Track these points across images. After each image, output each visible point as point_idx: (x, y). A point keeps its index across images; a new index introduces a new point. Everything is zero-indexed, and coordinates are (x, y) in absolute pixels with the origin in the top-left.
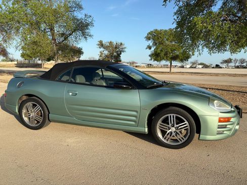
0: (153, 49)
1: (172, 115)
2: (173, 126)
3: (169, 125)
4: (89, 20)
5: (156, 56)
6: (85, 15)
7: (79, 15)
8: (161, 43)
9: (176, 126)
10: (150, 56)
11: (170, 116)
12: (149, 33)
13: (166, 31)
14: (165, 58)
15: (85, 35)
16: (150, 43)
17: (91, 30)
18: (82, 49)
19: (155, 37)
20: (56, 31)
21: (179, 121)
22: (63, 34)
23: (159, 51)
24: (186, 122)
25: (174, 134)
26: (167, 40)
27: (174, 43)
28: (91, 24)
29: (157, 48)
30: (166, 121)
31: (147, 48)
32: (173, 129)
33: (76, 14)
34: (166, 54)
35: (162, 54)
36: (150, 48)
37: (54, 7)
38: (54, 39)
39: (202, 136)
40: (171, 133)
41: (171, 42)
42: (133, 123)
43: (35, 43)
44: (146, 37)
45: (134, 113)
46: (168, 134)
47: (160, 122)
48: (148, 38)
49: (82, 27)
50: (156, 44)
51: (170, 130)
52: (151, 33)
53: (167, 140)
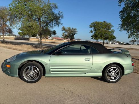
0: (93, 33)
4: (61, 14)
5: (95, 37)
6: (59, 12)
7: (55, 12)
8: (99, 30)
10: (92, 36)
12: (92, 23)
13: (102, 23)
14: (101, 38)
15: (58, 23)
16: (92, 29)
18: (55, 31)
19: (96, 26)
20: (41, 20)
22: (45, 22)
23: (97, 34)
26: (102, 28)
27: (106, 30)
28: (62, 17)
29: (96, 32)
31: (90, 32)
33: (53, 10)
34: (101, 36)
35: (99, 36)
37: (42, 7)
38: (40, 25)
41: (104, 29)
43: (30, 27)
44: (90, 26)
48: (91, 27)
49: (56, 19)
50: (95, 30)
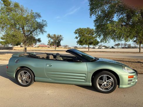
0: (78, 39)
1: (104, 75)
2: (105, 81)
3: (103, 80)
4: (45, 23)
5: (81, 42)
6: (43, 20)
7: (39, 20)
8: (83, 36)
9: (107, 81)
10: (77, 42)
11: (104, 76)
13: (85, 29)
14: (85, 43)
15: (42, 31)
16: (77, 35)
17: (45, 29)
18: (40, 39)
19: (80, 32)
20: (25, 29)
21: (108, 78)
22: (29, 31)
23: (82, 40)
24: (112, 79)
25: (106, 85)
26: (86, 34)
27: (90, 35)
28: (46, 25)
29: (81, 38)
30: (101, 79)
31: (75, 38)
32: (105, 83)
33: (37, 19)
34: (86, 41)
35: (84, 41)
36: (77, 38)
37: (25, 16)
38: (24, 33)
39: (120, 86)
40: (104, 85)
41: (88, 35)
42: (84, 80)
43: (14, 36)
44: (75, 32)
45: (84, 75)
46: (103, 85)
47: (98, 79)
48: (76, 33)
49: (40, 27)
50: (80, 36)
51: (104, 84)
52: (77, 30)
53: (102, 89)
